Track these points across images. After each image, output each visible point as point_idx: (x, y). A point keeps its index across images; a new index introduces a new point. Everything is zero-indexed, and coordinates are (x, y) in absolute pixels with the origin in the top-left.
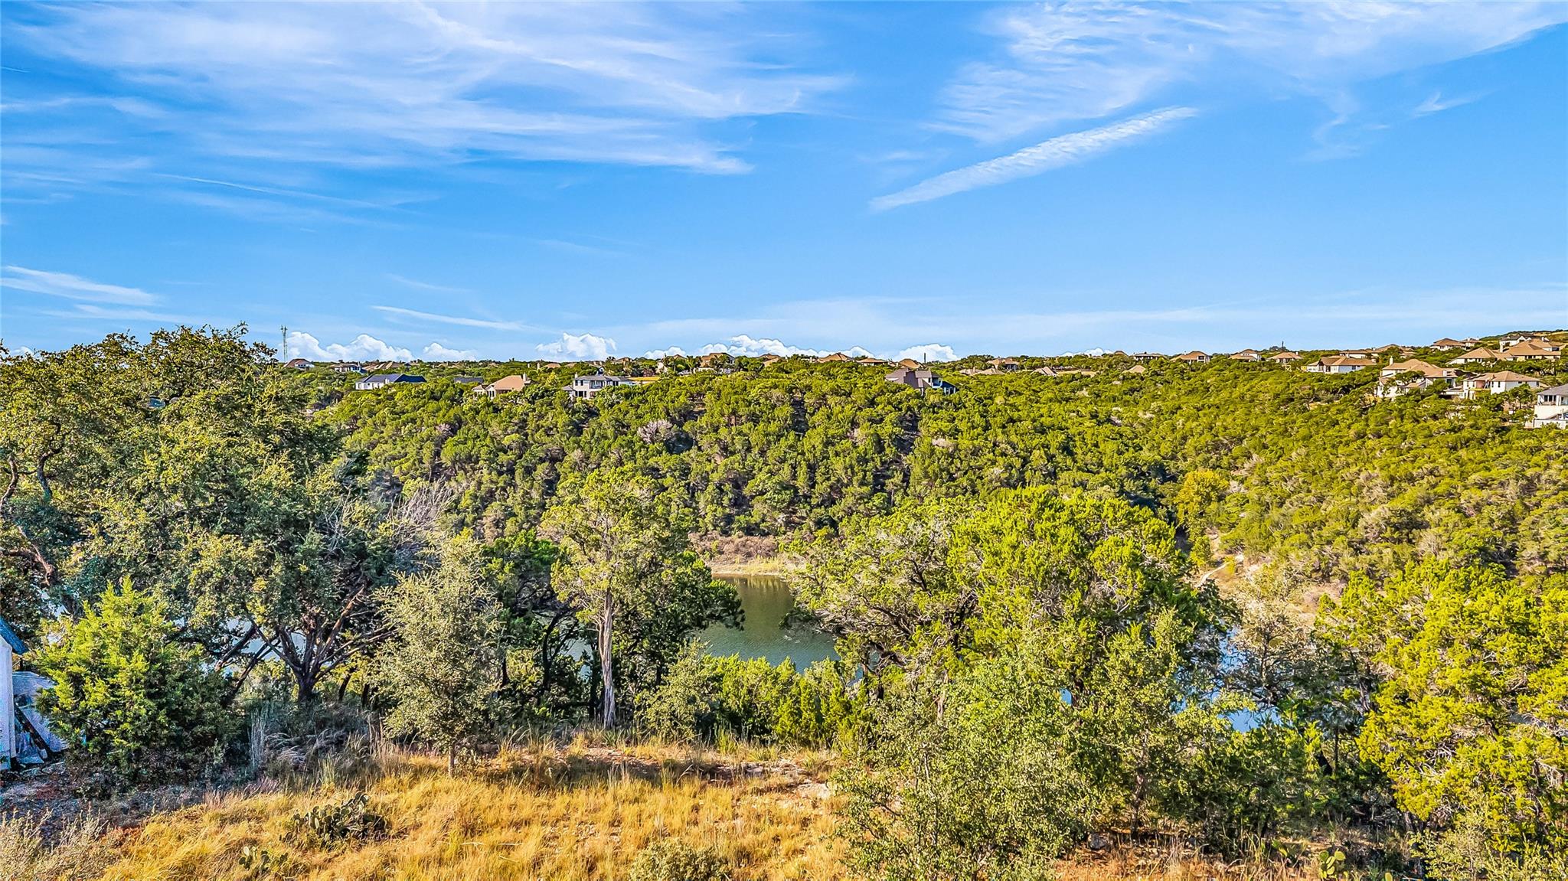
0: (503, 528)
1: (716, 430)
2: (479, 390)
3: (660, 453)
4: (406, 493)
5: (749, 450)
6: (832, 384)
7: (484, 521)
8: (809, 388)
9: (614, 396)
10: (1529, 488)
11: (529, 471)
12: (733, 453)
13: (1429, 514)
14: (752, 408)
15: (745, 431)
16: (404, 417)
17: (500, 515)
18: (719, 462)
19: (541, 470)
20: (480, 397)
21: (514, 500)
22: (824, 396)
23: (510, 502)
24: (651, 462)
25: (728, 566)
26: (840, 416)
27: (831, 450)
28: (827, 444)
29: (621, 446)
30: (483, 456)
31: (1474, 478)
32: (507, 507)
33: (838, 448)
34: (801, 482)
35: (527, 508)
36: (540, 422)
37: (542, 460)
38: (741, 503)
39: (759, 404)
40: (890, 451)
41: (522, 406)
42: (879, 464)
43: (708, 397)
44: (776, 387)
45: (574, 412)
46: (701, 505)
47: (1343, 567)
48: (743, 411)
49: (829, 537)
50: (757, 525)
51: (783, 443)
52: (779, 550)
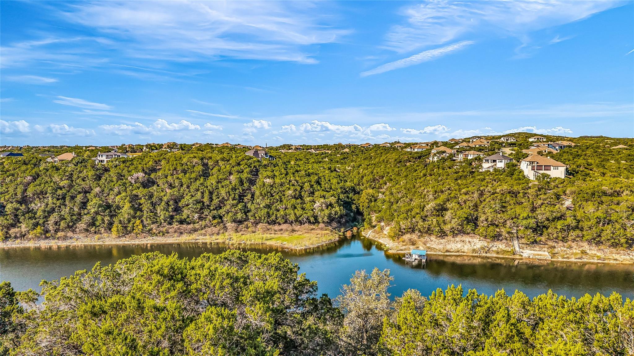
0: (59, 225)
1: (166, 177)
2: (50, 160)
3: (139, 188)
4: (7, 210)
5: (182, 186)
6: (221, 156)
7: (49, 223)
8: (211, 158)
9: (117, 162)
10: (482, 194)
11: (73, 198)
12: (174, 187)
13: (449, 205)
14: (183, 167)
15: (180, 177)
16: (8, 173)
17: (58, 219)
18: (167, 192)
19: (79, 198)
20: (49, 163)
21: (65, 211)
22: (217, 161)
23: (63, 213)
24: (134, 192)
25: (171, 239)
26: (224, 170)
27: (220, 185)
28: (218, 182)
29: (120, 185)
30: (49, 192)
31: (463, 191)
32: (61, 215)
33: (223, 184)
34: (206, 200)
35: (72, 216)
36: (80, 175)
37: (80, 193)
38: (177, 210)
39: (187, 165)
40: (246, 185)
41: (71, 167)
42: (241, 191)
43: (163, 162)
44: (195, 157)
45: (98, 170)
46: (158, 212)
47: (419, 227)
48: (179, 168)
49: (219, 223)
50: (185, 219)
51: (198, 182)
52: (195, 230)
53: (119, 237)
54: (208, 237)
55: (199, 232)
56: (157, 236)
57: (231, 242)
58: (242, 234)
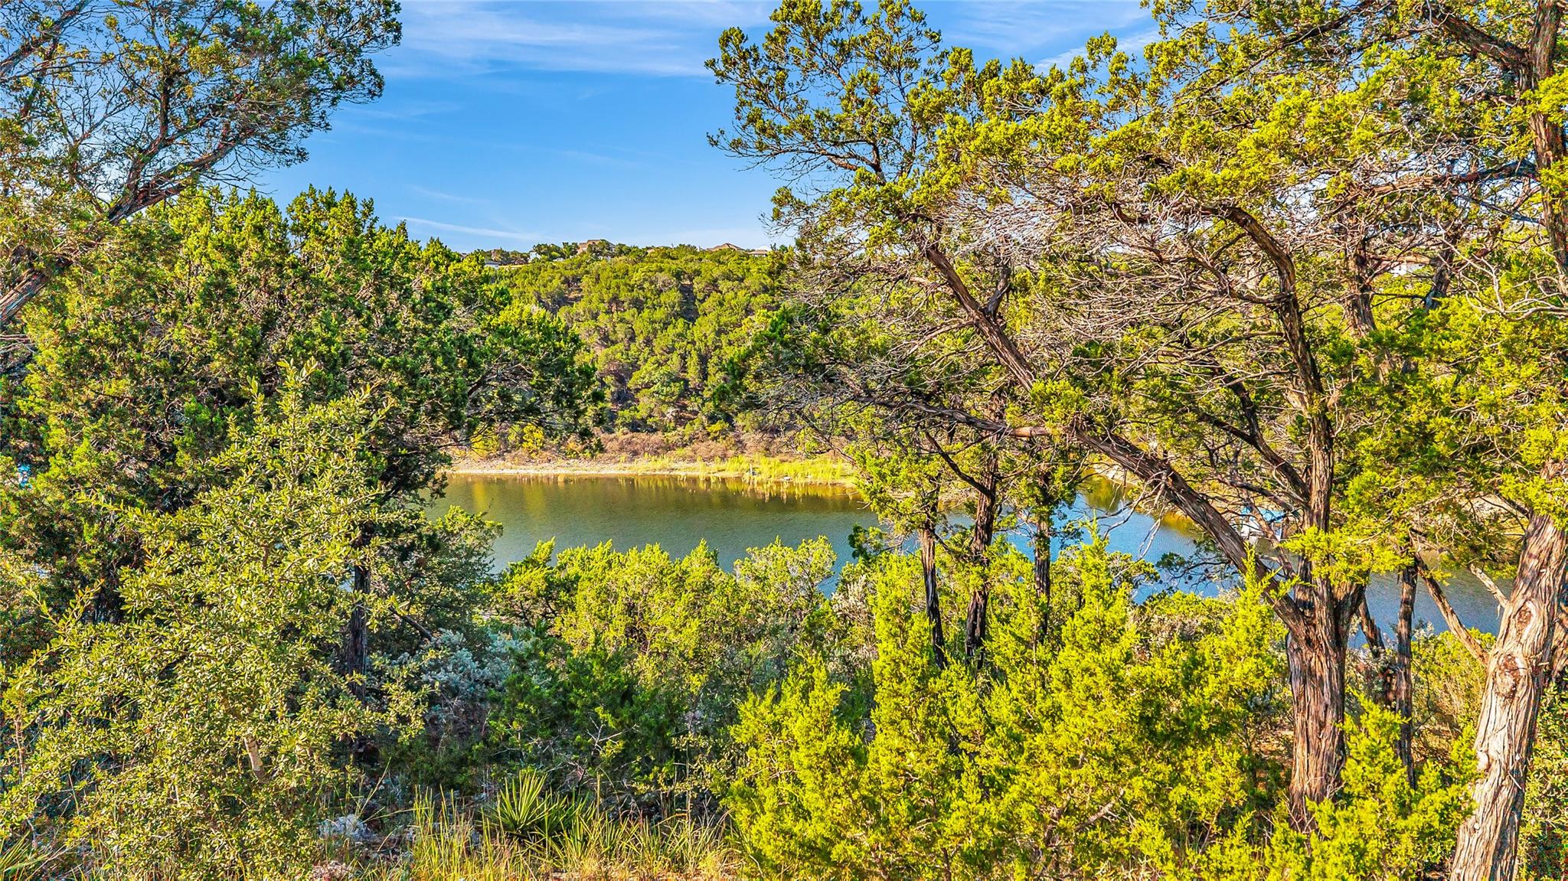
1: (595, 317)
5: (632, 339)
6: (723, 268)
8: (698, 273)
12: (614, 343)
14: (635, 293)
15: (628, 318)
18: (599, 353)
22: (716, 280)
25: (611, 466)
26: (733, 302)
27: (724, 338)
28: (719, 333)
33: (732, 336)
34: (692, 374)
38: (625, 397)
39: (643, 289)
43: (586, 282)
44: (661, 270)
48: (624, 295)
49: (723, 432)
50: (644, 420)
51: (671, 331)
52: (669, 448)
53: (489, 458)
54: (700, 464)
55: (679, 452)
56: (578, 457)
57: (757, 478)
58: (783, 461)
